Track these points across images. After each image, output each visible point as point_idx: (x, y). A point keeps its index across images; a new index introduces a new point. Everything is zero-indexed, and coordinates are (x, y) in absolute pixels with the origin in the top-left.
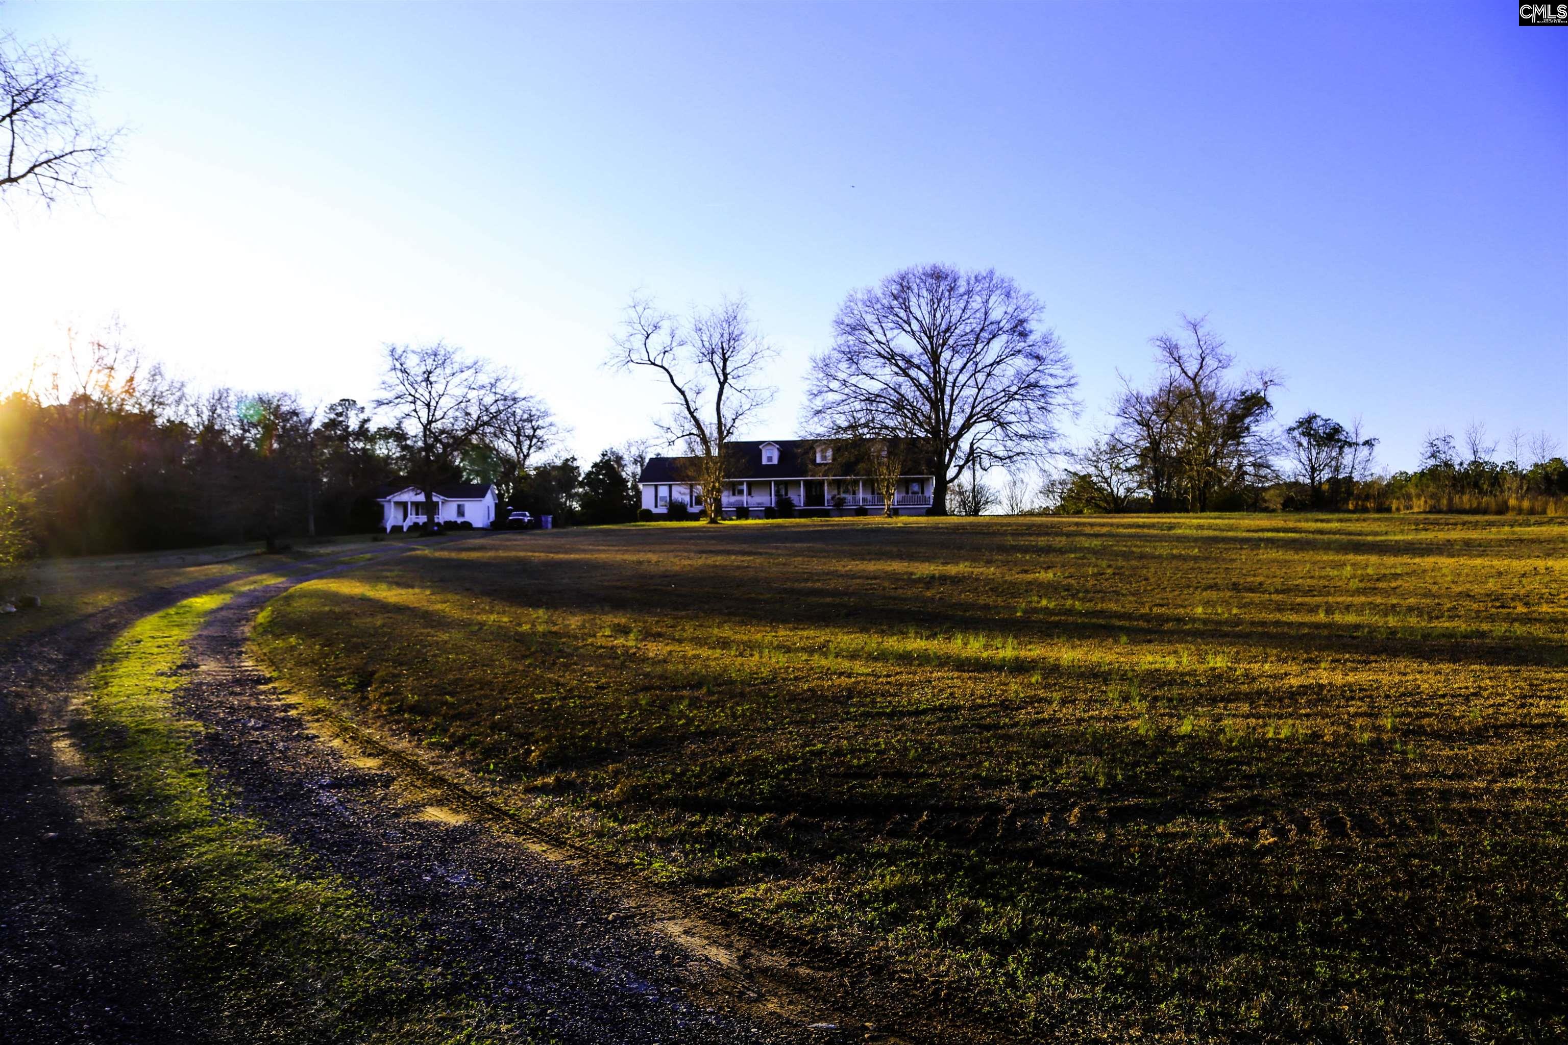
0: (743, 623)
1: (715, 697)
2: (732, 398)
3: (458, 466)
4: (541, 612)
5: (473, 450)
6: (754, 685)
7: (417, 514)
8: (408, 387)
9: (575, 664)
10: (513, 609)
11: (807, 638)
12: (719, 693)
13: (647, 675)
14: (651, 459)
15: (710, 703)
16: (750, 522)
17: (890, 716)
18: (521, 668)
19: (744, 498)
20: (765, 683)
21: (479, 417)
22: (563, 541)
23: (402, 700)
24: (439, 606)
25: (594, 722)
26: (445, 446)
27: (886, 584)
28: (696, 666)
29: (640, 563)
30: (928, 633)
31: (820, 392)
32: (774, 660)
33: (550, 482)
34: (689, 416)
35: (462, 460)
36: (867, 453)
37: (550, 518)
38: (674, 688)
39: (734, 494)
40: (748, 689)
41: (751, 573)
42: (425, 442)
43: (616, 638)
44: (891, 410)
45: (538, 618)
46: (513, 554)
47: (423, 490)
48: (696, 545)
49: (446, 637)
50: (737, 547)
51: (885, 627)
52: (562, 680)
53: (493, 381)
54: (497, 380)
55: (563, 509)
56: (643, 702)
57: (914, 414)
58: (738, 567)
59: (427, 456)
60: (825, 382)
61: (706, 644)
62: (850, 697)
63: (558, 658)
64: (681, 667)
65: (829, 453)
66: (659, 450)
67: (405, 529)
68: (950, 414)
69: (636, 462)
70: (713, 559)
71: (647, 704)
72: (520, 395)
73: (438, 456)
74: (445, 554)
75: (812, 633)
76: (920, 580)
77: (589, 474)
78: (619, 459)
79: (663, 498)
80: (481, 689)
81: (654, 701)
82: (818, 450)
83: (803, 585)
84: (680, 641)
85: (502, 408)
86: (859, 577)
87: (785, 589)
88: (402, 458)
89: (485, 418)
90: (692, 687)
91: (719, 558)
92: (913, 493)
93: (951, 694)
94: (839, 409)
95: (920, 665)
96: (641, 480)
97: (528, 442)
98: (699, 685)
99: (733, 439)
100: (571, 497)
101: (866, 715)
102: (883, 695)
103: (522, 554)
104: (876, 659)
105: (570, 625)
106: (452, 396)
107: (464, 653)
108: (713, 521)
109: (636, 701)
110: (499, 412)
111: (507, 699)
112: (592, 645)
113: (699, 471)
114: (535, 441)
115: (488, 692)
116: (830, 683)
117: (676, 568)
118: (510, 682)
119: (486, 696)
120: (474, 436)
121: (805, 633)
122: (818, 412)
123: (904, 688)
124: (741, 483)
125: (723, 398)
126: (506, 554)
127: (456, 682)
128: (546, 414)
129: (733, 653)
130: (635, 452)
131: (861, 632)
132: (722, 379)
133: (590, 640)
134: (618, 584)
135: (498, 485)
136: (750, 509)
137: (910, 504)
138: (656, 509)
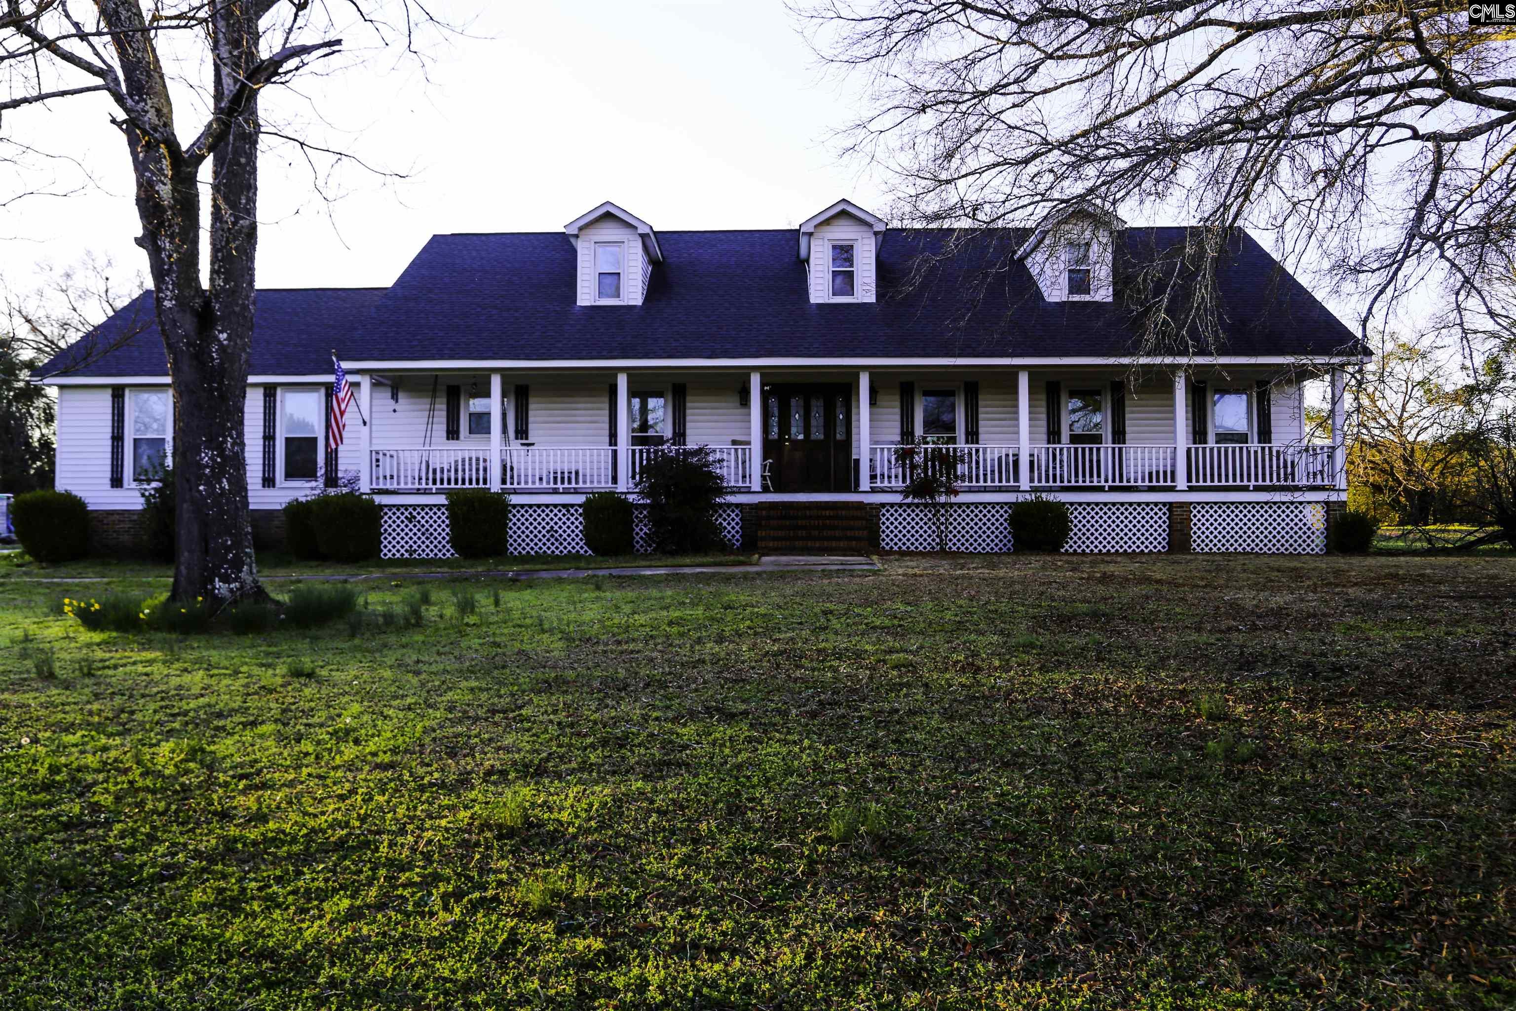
19: (494, 448)
39: (453, 433)
124: (483, 385)
136: (515, 499)
137: (1245, 489)
138: (117, 492)
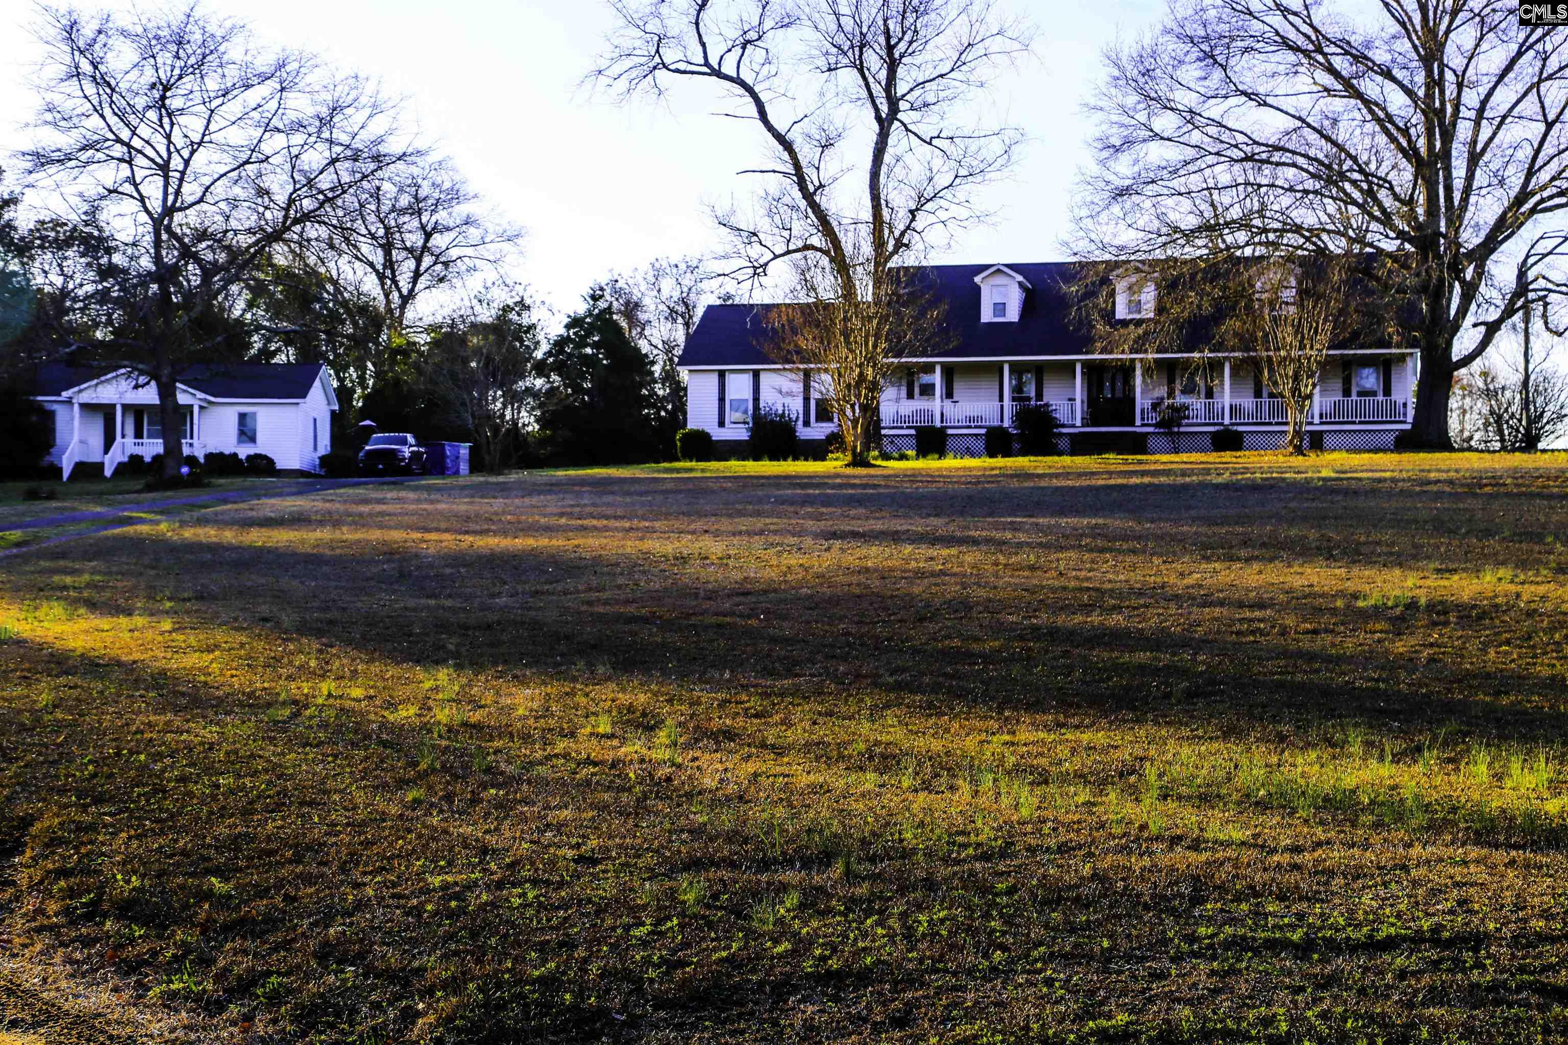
0: (935, 711)
1: (863, 890)
2: (908, 159)
3: (239, 322)
4: (443, 675)
5: (277, 281)
6: (957, 862)
7: (138, 434)
8: (113, 120)
9: (525, 801)
10: (376, 668)
11: (1090, 748)
12: (874, 878)
13: (696, 832)
14: (710, 309)
15: (852, 903)
16: (951, 462)
17: (1304, 950)
18: (394, 810)
19: (936, 405)
20: (986, 857)
21: (291, 201)
22: (498, 504)
23: (101, 888)
24: (193, 660)
25: (569, 944)
26: (208, 271)
27: (1290, 621)
28: (822, 810)
29: (683, 560)
30: (1400, 745)
31: (1128, 142)
32: (1005, 801)
33: (466, 361)
34: (803, 204)
35: (250, 305)
36: (1245, 292)
37: (464, 449)
38: (765, 865)
39: (910, 396)
40: (943, 872)
41: (953, 589)
42: (157, 259)
43: (624, 741)
44: (1310, 184)
45: (436, 689)
46: (375, 535)
47: (154, 376)
48: (818, 517)
49: (210, 733)
50: (918, 525)
51: (1285, 729)
52: (492, 840)
53: (324, 112)
54: (335, 109)
55: (496, 429)
56: (690, 897)
57: (1370, 193)
58: (920, 574)
59: (165, 295)
60: (1142, 117)
61: (841, 757)
62: (1197, 900)
63: (484, 786)
64: (781, 812)
65: (1149, 296)
66: (730, 286)
67: (108, 473)
68: (1467, 190)
69: (672, 315)
70: (858, 553)
71: (698, 901)
72: (393, 147)
73: (189, 295)
74: (208, 534)
75: (1100, 738)
76: (1377, 612)
77: (560, 343)
78: (632, 309)
79: (738, 404)
80: (298, 860)
81: (715, 896)
82: (1121, 286)
83: (1078, 618)
84: (779, 751)
85: (346, 178)
86: (1221, 603)
87: (1036, 628)
88: (102, 297)
89: (308, 204)
90: (807, 864)
91: (874, 550)
92: (1362, 393)
93: (1462, 902)
94: (1175, 184)
95: (1378, 825)
96: (683, 361)
97: (412, 264)
98: (826, 858)
99: (909, 259)
100: (514, 398)
101: (1240, 944)
102: (1281, 898)
103: (397, 535)
104: (1263, 806)
105: (512, 708)
106: (224, 147)
107: (255, 774)
108: (859, 461)
109: (672, 894)
110: (341, 188)
111: (357, 886)
112: (566, 756)
113: (825, 335)
114: (427, 260)
115: (314, 869)
116: (1146, 861)
117: (772, 574)
118: (367, 844)
119: (309, 879)
120: (278, 247)
121: (1086, 737)
122: (1122, 193)
123: (1338, 881)
124: (929, 369)
125: (887, 158)
126: (359, 535)
127: (235, 843)
128: (454, 196)
129: (905, 784)
130: (669, 288)
131: (1226, 736)
132: (884, 109)
133: (561, 745)
134: (631, 609)
135: (340, 368)
136: (950, 431)
137: (1354, 423)
138: (722, 430)
